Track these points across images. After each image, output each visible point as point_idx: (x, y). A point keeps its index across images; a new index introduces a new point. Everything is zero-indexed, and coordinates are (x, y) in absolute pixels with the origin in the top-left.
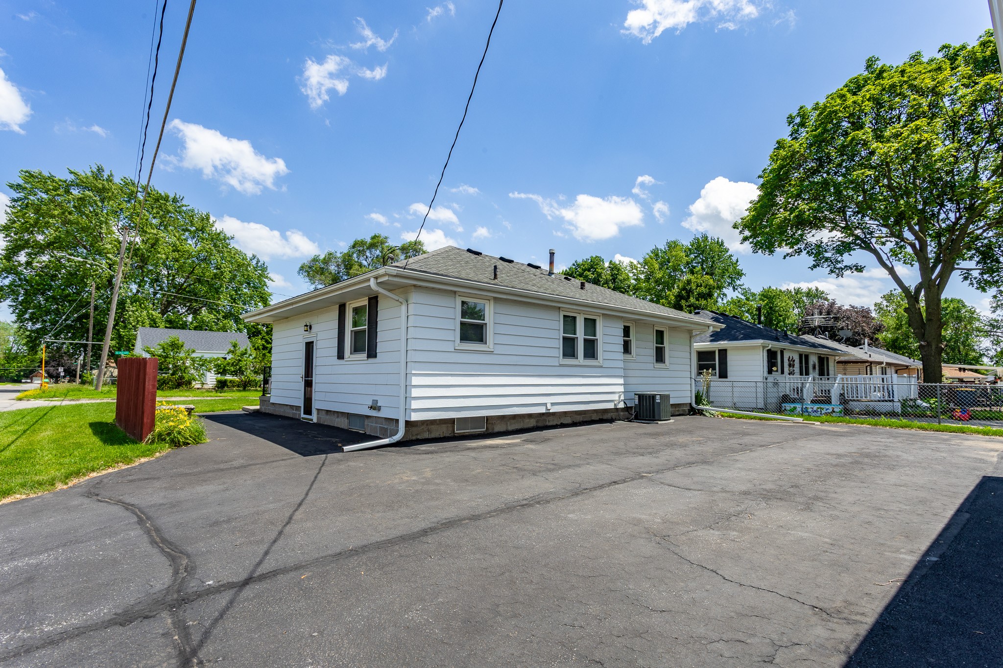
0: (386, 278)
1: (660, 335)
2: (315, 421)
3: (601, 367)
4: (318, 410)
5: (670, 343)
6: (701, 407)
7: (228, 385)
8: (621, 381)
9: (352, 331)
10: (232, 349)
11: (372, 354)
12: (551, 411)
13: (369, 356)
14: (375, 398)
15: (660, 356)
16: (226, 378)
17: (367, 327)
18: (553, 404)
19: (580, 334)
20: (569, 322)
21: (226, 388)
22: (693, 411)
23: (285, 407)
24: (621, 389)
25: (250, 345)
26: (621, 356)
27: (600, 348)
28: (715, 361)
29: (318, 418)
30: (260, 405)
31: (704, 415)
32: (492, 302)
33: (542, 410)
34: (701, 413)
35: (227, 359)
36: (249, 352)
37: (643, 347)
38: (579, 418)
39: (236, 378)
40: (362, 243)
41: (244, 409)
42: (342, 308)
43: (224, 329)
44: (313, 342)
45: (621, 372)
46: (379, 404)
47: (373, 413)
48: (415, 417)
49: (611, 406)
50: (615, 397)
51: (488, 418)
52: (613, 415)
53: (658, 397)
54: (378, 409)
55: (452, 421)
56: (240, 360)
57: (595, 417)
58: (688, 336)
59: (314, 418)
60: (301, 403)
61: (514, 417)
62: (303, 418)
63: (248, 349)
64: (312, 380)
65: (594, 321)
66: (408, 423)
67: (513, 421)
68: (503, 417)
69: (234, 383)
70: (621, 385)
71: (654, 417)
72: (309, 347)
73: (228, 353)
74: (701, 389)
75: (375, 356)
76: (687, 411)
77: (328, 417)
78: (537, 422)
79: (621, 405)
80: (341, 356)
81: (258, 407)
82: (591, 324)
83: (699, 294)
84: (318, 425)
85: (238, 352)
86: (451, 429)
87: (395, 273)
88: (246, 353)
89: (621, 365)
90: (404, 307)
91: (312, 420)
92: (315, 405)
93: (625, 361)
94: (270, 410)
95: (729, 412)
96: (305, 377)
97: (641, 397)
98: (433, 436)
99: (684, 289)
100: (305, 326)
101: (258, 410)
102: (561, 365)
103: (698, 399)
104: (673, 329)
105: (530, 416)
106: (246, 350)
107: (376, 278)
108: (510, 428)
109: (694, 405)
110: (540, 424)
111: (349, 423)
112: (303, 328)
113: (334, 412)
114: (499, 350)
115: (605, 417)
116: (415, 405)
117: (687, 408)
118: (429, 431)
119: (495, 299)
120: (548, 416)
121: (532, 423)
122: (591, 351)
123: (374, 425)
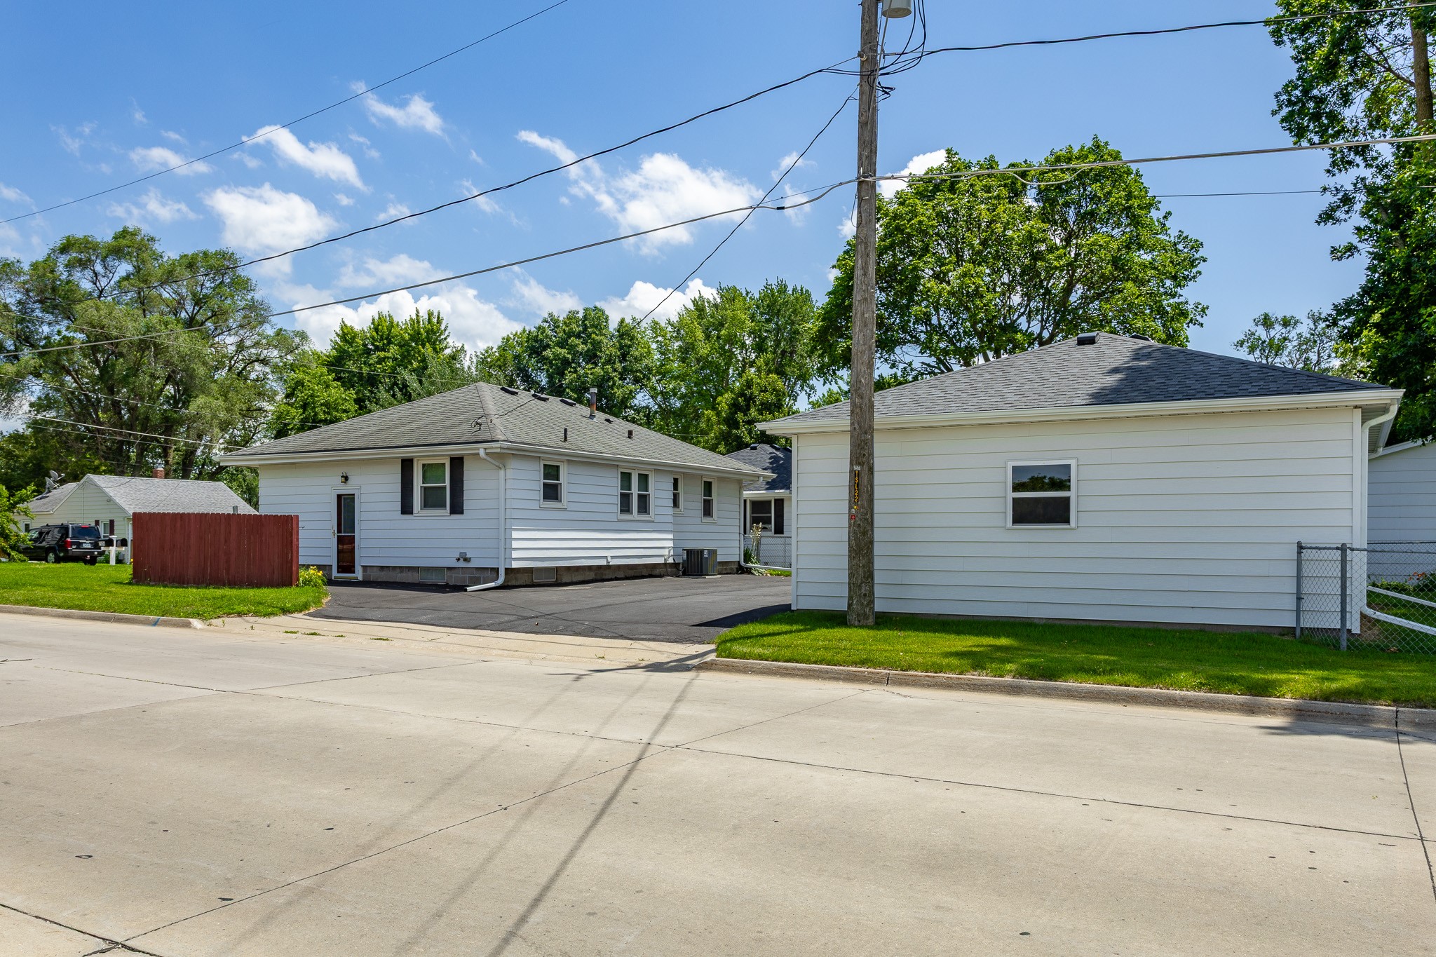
1: (708, 486)
2: (360, 578)
3: (653, 522)
4: (365, 567)
5: (718, 495)
6: (750, 565)
8: (671, 536)
11: (457, 511)
12: (611, 564)
13: (453, 513)
14: (463, 551)
15: (708, 511)
17: (447, 485)
18: (612, 557)
19: (635, 490)
20: (626, 477)
22: (742, 570)
24: (671, 544)
26: (671, 511)
27: (652, 503)
28: (770, 513)
29: (365, 576)
31: (753, 574)
32: (566, 463)
33: (603, 562)
34: (748, 571)
37: (692, 500)
38: (631, 573)
45: (671, 527)
46: (469, 556)
47: (461, 564)
49: (661, 561)
50: (666, 552)
51: (557, 569)
52: (662, 571)
53: (706, 552)
54: (467, 560)
55: (532, 570)
57: (645, 572)
58: (738, 487)
59: (359, 575)
61: (578, 569)
62: (335, 578)
64: (354, 536)
65: (647, 476)
67: (580, 572)
68: (568, 568)
70: (671, 539)
71: (701, 572)
74: (750, 547)
75: (462, 513)
76: (735, 570)
77: (383, 573)
78: (596, 575)
79: (671, 561)
82: (644, 479)
86: (530, 579)
89: (671, 519)
90: (502, 472)
91: (354, 578)
92: (361, 562)
93: (674, 516)
95: (778, 570)
97: (689, 552)
98: (518, 584)
102: (619, 521)
103: (747, 557)
104: (721, 479)
105: (590, 568)
107: (485, 449)
108: (575, 580)
109: (742, 563)
110: (598, 577)
113: (395, 567)
114: (571, 507)
115: (657, 572)
116: (514, 555)
117: (735, 567)
118: (516, 579)
119: (568, 461)
120: (606, 569)
121: (591, 576)
122: (644, 506)
123: (461, 575)
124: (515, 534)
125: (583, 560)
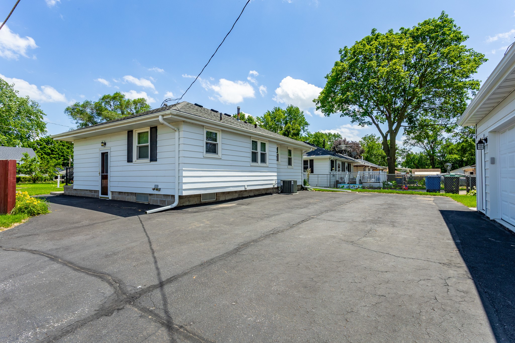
0: (170, 116)
1: (290, 152)
2: (110, 198)
3: (268, 167)
4: (112, 192)
5: (294, 156)
6: (306, 186)
7: (21, 181)
8: (276, 174)
9: (137, 146)
10: (24, 158)
11: (154, 159)
12: (247, 189)
13: (151, 160)
14: (156, 184)
15: (290, 163)
16: (19, 176)
17: (149, 144)
18: (248, 186)
19: (259, 151)
20: (254, 143)
21: (20, 182)
22: (303, 188)
23: (85, 191)
24: (276, 178)
25: (37, 156)
26: (276, 162)
27: (267, 157)
28: (308, 165)
29: (112, 197)
30: (64, 191)
31: (308, 190)
32: (221, 132)
33: (243, 189)
34: (306, 189)
35: (20, 164)
36: (37, 160)
37: (284, 159)
38: (257, 193)
39: (27, 176)
40: (108, 97)
41: (51, 194)
42: (130, 133)
43: (14, 145)
44: (107, 153)
45: (276, 170)
46: (159, 187)
47: (156, 192)
48: (185, 193)
49: (271, 186)
50: (274, 182)
51: (217, 194)
52: (271, 191)
53: (292, 182)
54: (158, 190)
55: (200, 196)
56: (30, 165)
57: (264, 192)
58: (301, 153)
59: (110, 196)
60: (99, 188)
61: (229, 193)
62: (100, 197)
63: (36, 158)
64: (108, 175)
65: (265, 144)
66: (181, 197)
67: (228, 195)
68: (223, 193)
69: (26, 179)
70: (276, 176)
71: (290, 191)
72: (104, 156)
73: (22, 160)
74: (306, 178)
75: (156, 161)
76: (300, 188)
77: (120, 196)
78: (239, 195)
79: (276, 186)
80: (130, 160)
81: (63, 192)
82: (263, 145)
83: (293, 134)
84: (113, 201)
85: (29, 160)
86: (199, 200)
87: (175, 113)
88: (35, 161)
89: (276, 166)
90: (177, 133)
91: (108, 198)
92: (110, 189)
93: (277, 164)
94: (73, 193)
95: (318, 189)
96: (102, 173)
97: (284, 182)
98: (191, 203)
99: (287, 131)
100: (102, 143)
101: (63, 193)
102: (251, 166)
103: (305, 183)
104: (295, 149)
105: (236, 192)
106: (35, 158)
107: (163, 116)
108: (227, 199)
109: (303, 186)
110: (240, 196)
111: (137, 199)
112: (100, 144)
113: (125, 193)
114: (224, 157)
115: (268, 192)
116: (184, 187)
117: (300, 187)
118: (189, 201)
119: (222, 130)
120: (244, 192)
121: (236, 196)
122: (263, 160)
123: (155, 199)
124: (185, 174)
125: (231, 188)
